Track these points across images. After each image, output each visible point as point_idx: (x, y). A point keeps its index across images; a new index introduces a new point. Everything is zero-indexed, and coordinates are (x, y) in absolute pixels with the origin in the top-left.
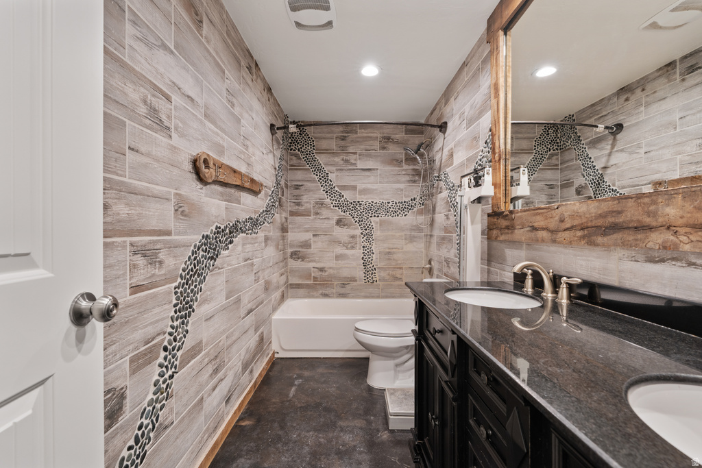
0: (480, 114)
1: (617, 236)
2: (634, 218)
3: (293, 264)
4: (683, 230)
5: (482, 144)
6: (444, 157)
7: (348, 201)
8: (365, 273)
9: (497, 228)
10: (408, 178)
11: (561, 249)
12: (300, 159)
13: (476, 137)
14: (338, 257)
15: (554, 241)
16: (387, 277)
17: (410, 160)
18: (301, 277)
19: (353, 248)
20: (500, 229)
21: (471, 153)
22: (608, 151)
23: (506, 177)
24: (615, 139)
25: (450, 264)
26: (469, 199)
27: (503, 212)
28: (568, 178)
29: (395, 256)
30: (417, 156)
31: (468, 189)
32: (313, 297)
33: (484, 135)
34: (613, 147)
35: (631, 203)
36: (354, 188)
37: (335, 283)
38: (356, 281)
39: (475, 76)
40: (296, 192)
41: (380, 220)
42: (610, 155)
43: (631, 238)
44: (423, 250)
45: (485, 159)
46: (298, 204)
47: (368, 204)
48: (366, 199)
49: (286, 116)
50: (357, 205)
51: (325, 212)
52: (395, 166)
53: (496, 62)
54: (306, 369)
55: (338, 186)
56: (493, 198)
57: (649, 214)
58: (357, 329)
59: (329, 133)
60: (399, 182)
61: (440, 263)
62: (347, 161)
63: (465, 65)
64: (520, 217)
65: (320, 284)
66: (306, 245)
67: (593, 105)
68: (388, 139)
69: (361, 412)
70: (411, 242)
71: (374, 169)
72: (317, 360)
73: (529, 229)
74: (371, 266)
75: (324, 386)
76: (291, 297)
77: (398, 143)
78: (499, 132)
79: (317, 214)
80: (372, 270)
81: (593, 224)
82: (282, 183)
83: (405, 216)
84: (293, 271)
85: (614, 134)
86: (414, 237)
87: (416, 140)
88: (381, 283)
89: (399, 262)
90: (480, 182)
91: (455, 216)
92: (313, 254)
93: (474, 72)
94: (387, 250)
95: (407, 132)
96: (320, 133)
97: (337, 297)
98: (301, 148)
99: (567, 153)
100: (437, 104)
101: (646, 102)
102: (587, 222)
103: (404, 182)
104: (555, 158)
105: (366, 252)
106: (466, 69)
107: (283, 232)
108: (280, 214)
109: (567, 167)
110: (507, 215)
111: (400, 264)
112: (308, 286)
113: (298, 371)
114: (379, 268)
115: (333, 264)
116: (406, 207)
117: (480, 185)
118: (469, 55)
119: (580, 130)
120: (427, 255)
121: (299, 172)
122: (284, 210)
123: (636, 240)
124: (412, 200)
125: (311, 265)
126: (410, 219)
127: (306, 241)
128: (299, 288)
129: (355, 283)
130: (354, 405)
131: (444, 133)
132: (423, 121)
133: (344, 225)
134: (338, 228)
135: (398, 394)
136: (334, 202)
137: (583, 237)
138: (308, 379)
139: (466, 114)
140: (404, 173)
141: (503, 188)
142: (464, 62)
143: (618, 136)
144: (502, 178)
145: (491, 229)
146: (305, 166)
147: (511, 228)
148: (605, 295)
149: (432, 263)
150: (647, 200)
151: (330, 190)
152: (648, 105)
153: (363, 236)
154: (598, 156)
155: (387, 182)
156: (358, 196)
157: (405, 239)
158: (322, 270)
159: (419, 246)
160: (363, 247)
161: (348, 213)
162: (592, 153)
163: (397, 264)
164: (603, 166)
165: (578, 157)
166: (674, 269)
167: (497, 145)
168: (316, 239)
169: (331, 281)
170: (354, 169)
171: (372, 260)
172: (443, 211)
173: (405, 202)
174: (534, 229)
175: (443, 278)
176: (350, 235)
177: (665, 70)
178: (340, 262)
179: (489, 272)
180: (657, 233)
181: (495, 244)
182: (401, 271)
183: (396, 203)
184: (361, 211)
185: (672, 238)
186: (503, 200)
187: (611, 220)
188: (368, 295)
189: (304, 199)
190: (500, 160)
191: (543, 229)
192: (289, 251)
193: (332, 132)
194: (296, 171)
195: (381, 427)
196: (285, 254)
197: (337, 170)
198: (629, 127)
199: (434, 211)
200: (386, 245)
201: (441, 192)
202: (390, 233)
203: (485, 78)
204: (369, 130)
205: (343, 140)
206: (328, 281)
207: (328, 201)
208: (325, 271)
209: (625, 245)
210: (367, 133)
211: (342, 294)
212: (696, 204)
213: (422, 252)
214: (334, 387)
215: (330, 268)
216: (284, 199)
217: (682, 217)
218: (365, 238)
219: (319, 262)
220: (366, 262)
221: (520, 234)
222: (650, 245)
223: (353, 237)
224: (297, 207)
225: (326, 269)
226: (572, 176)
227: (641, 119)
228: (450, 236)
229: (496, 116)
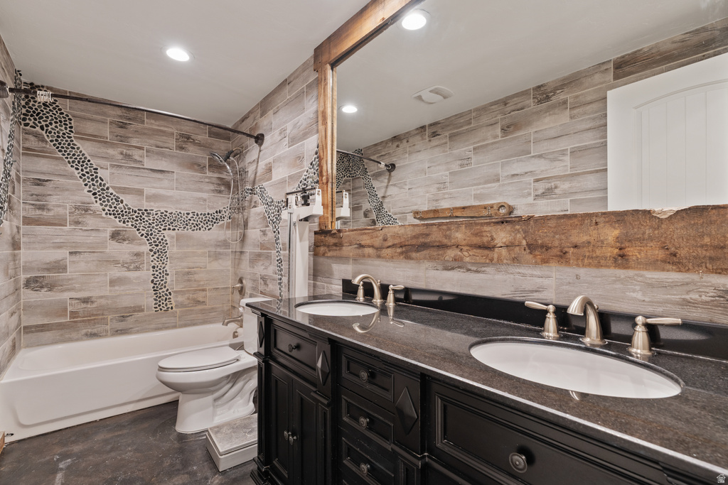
0: (305, 135)
1: (425, 252)
2: (437, 239)
3: (29, 296)
4: (465, 248)
5: (306, 165)
6: (260, 171)
7: (129, 209)
8: (155, 300)
9: (325, 245)
10: (212, 187)
11: (383, 263)
12: (43, 140)
13: (300, 157)
14: (113, 282)
15: (379, 257)
16: (187, 302)
17: (215, 166)
18: (47, 314)
19: (137, 268)
20: (328, 246)
21: (294, 171)
22: (386, 184)
23: (332, 198)
24: (390, 175)
25: (268, 282)
26: (299, 216)
27: (331, 231)
28: (357, 202)
29: (196, 277)
30: (226, 164)
31: (295, 207)
32: (70, 340)
33: (310, 156)
34: (389, 182)
35: (435, 228)
36: (140, 192)
37: (109, 317)
38: (143, 310)
39: (300, 96)
40: (38, 190)
41: (177, 234)
42: (387, 187)
43: (435, 254)
44: (230, 268)
45: (310, 180)
46: (42, 208)
47: (159, 214)
48: (157, 207)
49: (18, 72)
50: (143, 214)
51: (91, 222)
52: (196, 171)
53: (324, 92)
54: (73, 442)
55: (114, 188)
56: (320, 217)
57: (446, 236)
58: (162, 369)
59: (97, 113)
60: (201, 190)
61: (254, 281)
62: (128, 157)
63: (285, 83)
64: (348, 236)
65: (83, 321)
66: (59, 267)
67: (376, 145)
68: (188, 139)
69: (179, 467)
70: (216, 260)
71: (168, 172)
72: (89, 425)
73: (356, 246)
74: (164, 290)
75: (113, 454)
76: (27, 346)
77: (199, 145)
78: (327, 157)
79: (77, 223)
80: (166, 295)
81: (409, 243)
82: (13, 173)
83: (209, 230)
84: (30, 307)
85: (390, 171)
86: (220, 254)
87: (222, 146)
88: (178, 310)
89: (202, 283)
90: (309, 201)
91: (274, 232)
92: (69, 279)
93: (298, 93)
94: (187, 270)
95: (211, 134)
96: (82, 111)
97: (113, 335)
98: (47, 126)
99: (357, 181)
100: (250, 112)
101: (409, 151)
102: (404, 242)
103: (207, 192)
104: (348, 183)
105: (157, 273)
106: (288, 87)
107: (15, 249)
108: (10, 221)
109: (357, 193)
110: (335, 234)
111: (203, 285)
112: (60, 326)
113: (59, 450)
114: (175, 292)
115: (107, 291)
116: (211, 220)
117: (308, 205)
118: (292, 74)
119: (367, 163)
120: (236, 274)
121: (43, 161)
122: (15, 216)
123: (438, 255)
124: (217, 212)
125: (66, 296)
126: (216, 233)
127: (57, 262)
128: (42, 331)
129: (141, 314)
130: (167, 462)
131: (260, 145)
132: (230, 126)
133: (124, 240)
134: (114, 243)
135: (224, 430)
136: (108, 208)
137: (402, 253)
138: (81, 456)
139: (288, 131)
140: (207, 180)
141: (330, 209)
142: (286, 80)
143: (393, 173)
144: (330, 200)
145: (317, 246)
146: (55, 153)
147: (339, 245)
148: (415, 297)
149: (244, 281)
150: (445, 227)
151: (100, 191)
152: (410, 153)
153: (152, 253)
154: (380, 186)
155: (186, 190)
156: (145, 203)
157: (209, 256)
158: (86, 301)
159: (226, 264)
160: (154, 267)
161: (130, 224)
162: (376, 184)
163: (199, 286)
164: (382, 195)
165: (365, 186)
166: (460, 273)
167: (324, 168)
168: (75, 258)
169: (103, 314)
170: (139, 168)
171: (166, 283)
172: (258, 226)
173: (208, 214)
174: (361, 246)
175: (259, 296)
176: (133, 253)
177: (420, 131)
178: (117, 288)
179: (315, 286)
180: (451, 250)
181: (321, 260)
182: (205, 293)
183: (197, 215)
184: (151, 222)
185: (459, 253)
186: (330, 220)
187: (421, 240)
188: (160, 326)
189: (53, 201)
190: (327, 182)
191: (369, 246)
192: (23, 277)
193: (104, 114)
194: (36, 159)
195: (209, 473)
196: (16, 281)
197: (112, 166)
198: (400, 167)
199: (246, 225)
200: (184, 264)
201: (255, 207)
202: (190, 250)
203: (311, 103)
204: (162, 123)
205: (121, 127)
206: (97, 315)
207: (97, 206)
208: (92, 302)
209: (431, 258)
210: (158, 126)
211: (121, 330)
212: (472, 231)
213: (229, 270)
214: (130, 451)
215: (101, 297)
216: (15, 198)
217: (465, 240)
218: (157, 255)
219: (80, 290)
220: (157, 286)
221: (347, 250)
222: (447, 258)
223: (138, 255)
224: (38, 212)
225: (93, 299)
226: (361, 201)
227: (406, 163)
228: (268, 253)
229: (324, 141)
